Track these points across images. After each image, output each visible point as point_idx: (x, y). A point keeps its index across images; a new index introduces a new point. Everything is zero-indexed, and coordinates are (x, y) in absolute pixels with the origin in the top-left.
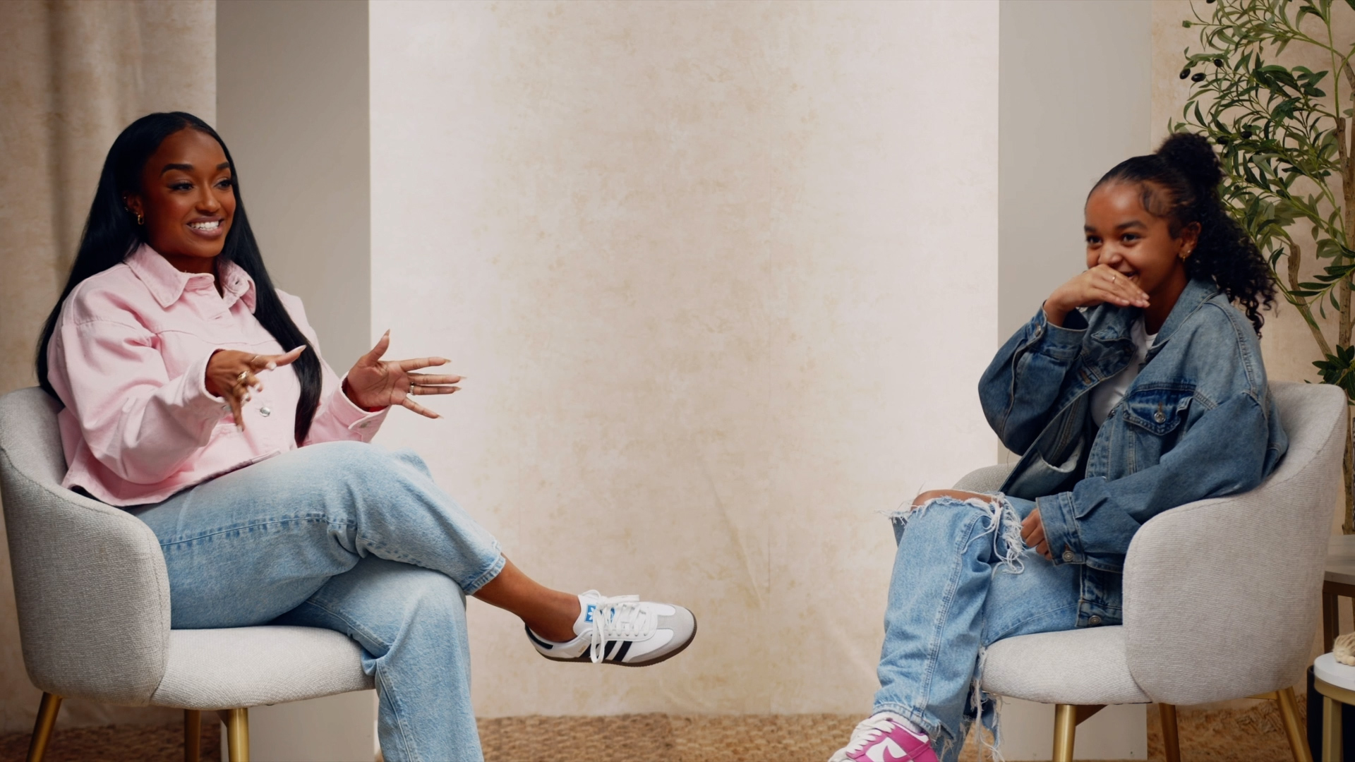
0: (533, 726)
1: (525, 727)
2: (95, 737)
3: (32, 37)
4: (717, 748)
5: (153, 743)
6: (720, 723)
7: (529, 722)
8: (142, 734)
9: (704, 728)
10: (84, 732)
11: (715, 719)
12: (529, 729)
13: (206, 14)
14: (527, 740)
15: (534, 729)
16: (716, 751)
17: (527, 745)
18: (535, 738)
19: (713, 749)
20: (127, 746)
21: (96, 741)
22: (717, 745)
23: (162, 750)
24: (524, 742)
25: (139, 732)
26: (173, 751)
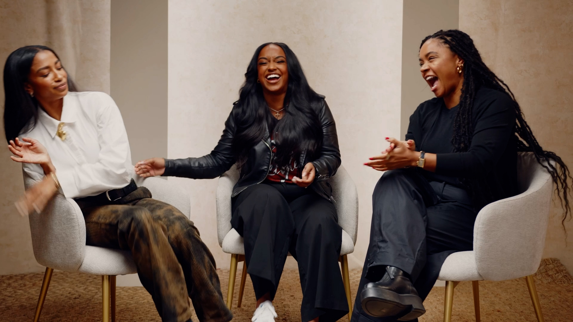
0: (225, 273)
1: (222, 273)
2: (62, 275)
3: (40, 13)
4: (294, 281)
5: (84, 277)
6: (295, 272)
7: (224, 271)
8: (80, 274)
9: (289, 273)
10: (58, 273)
11: (293, 270)
12: (224, 274)
13: (107, 6)
14: (224, 278)
15: (226, 274)
16: (294, 282)
17: (223, 280)
18: (226, 277)
19: (292, 281)
20: (74, 279)
21: (62, 277)
22: (294, 280)
23: (87, 280)
24: (223, 279)
25: (78, 273)
26: (91, 280)
